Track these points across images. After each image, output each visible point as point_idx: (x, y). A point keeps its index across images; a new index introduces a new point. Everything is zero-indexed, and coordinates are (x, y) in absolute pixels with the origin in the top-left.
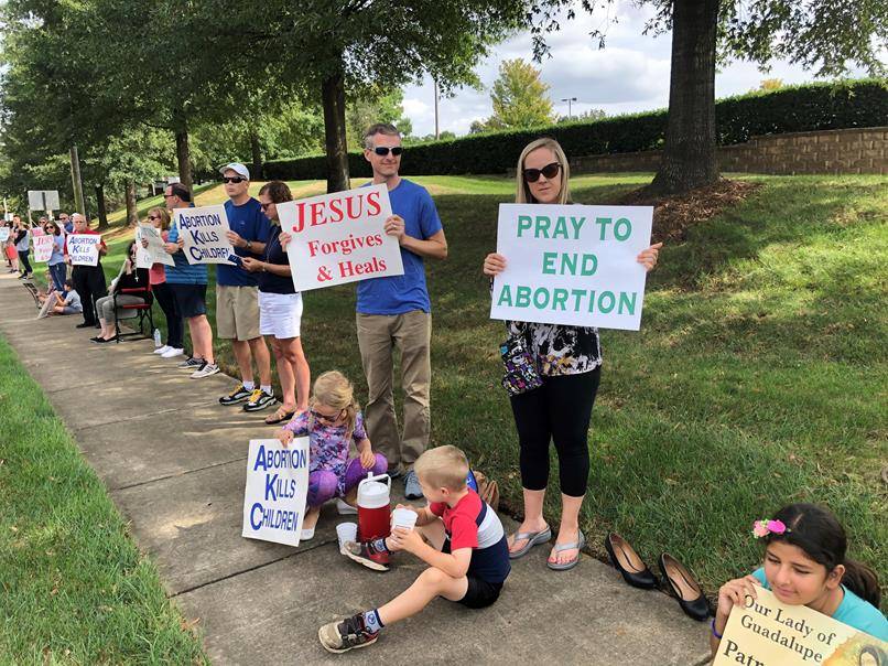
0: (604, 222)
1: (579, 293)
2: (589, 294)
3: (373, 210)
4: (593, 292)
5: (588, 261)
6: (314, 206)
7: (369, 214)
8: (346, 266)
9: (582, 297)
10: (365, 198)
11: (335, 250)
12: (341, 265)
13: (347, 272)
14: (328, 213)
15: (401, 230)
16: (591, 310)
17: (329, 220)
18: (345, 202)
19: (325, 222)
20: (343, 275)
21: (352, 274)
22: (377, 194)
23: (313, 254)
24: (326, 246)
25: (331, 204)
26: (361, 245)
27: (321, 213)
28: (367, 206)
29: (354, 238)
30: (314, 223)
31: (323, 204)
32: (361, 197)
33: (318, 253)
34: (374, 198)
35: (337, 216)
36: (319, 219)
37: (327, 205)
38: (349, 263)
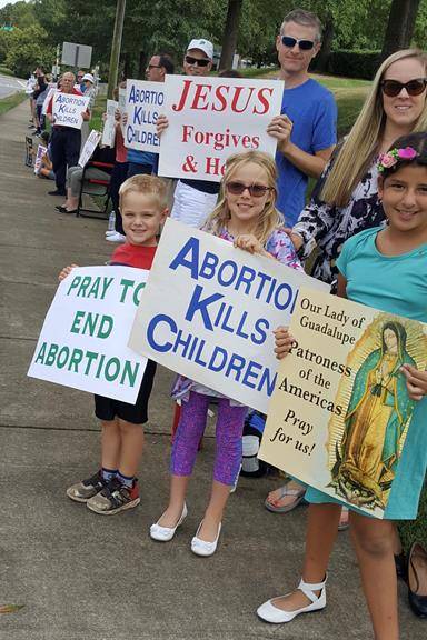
0: (128, 283)
1: (92, 356)
2: (99, 358)
3: (261, 108)
4: (103, 356)
5: (106, 322)
6: (200, 87)
7: (255, 111)
8: (213, 162)
9: (94, 360)
10: (256, 92)
11: (207, 143)
12: (209, 159)
13: (212, 169)
14: (212, 99)
15: (286, 133)
16: (98, 376)
17: (210, 107)
18: (233, 91)
19: (205, 108)
20: (208, 172)
21: (216, 173)
22: (271, 91)
23: (185, 140)
24: (199, 136)
25: (218, 90)
26: (236, 143)
27: (204, 97)
28: (255, 101)
29: (230, 134)
30: (195, 106)
31: (210, 87)
32: (252, 89)
33: (191, 139)
34: (266, 94)
35: (219, 105)
36: (201, 103)
37: (214, 90)
38: (217, 160)
